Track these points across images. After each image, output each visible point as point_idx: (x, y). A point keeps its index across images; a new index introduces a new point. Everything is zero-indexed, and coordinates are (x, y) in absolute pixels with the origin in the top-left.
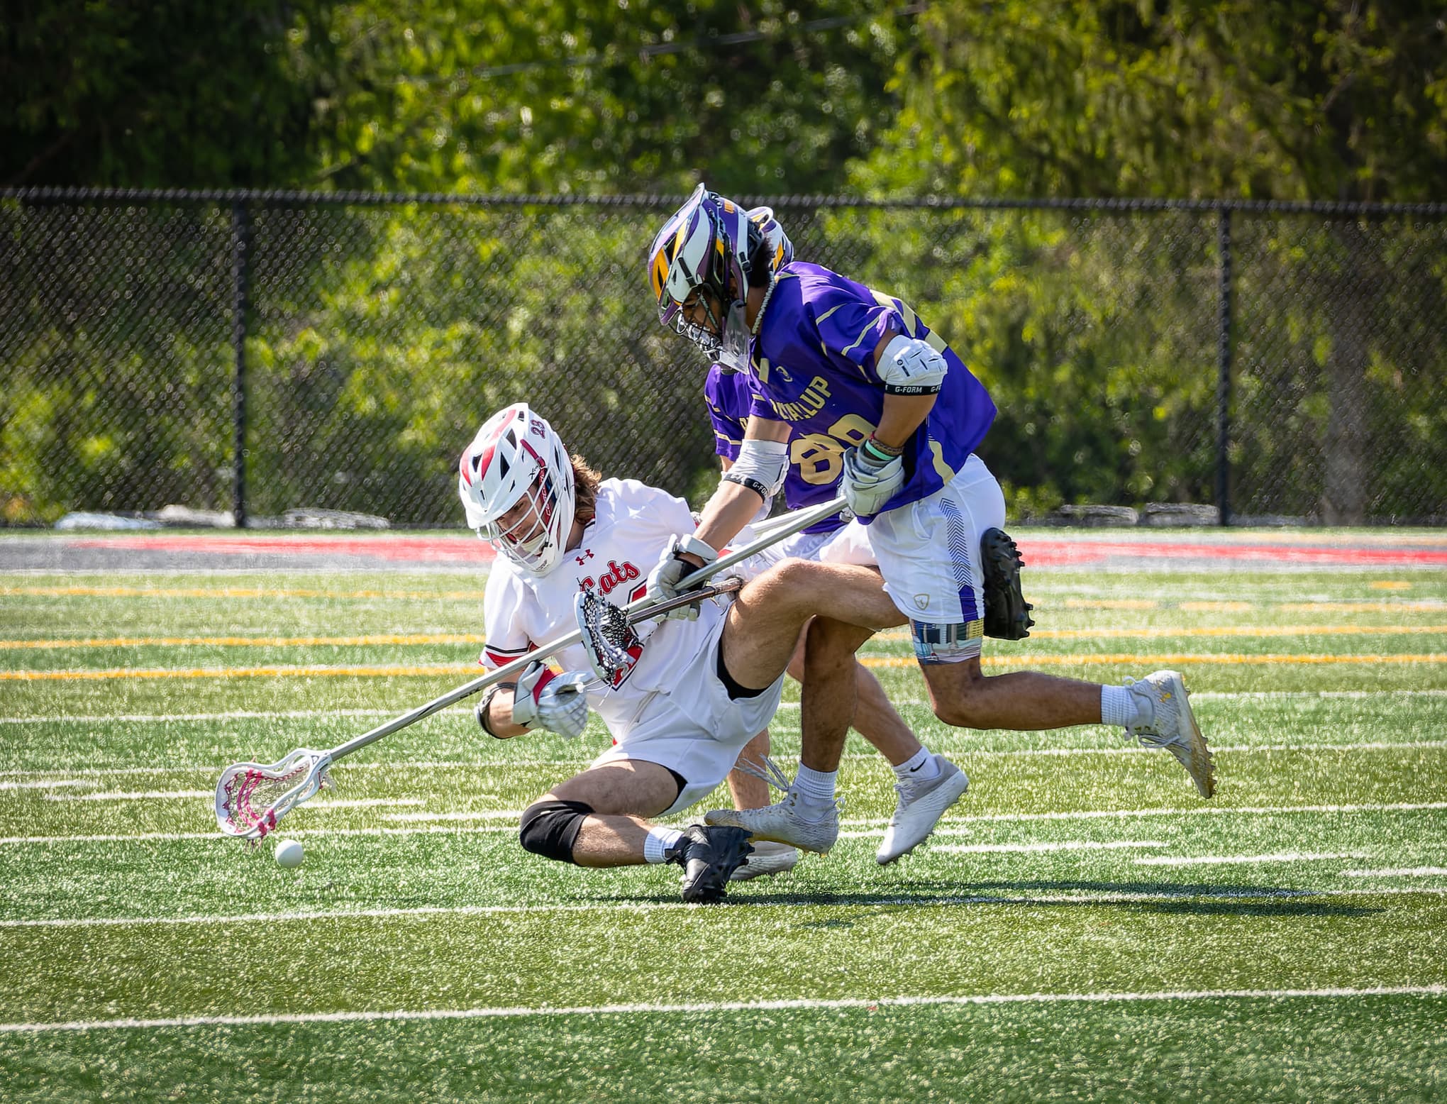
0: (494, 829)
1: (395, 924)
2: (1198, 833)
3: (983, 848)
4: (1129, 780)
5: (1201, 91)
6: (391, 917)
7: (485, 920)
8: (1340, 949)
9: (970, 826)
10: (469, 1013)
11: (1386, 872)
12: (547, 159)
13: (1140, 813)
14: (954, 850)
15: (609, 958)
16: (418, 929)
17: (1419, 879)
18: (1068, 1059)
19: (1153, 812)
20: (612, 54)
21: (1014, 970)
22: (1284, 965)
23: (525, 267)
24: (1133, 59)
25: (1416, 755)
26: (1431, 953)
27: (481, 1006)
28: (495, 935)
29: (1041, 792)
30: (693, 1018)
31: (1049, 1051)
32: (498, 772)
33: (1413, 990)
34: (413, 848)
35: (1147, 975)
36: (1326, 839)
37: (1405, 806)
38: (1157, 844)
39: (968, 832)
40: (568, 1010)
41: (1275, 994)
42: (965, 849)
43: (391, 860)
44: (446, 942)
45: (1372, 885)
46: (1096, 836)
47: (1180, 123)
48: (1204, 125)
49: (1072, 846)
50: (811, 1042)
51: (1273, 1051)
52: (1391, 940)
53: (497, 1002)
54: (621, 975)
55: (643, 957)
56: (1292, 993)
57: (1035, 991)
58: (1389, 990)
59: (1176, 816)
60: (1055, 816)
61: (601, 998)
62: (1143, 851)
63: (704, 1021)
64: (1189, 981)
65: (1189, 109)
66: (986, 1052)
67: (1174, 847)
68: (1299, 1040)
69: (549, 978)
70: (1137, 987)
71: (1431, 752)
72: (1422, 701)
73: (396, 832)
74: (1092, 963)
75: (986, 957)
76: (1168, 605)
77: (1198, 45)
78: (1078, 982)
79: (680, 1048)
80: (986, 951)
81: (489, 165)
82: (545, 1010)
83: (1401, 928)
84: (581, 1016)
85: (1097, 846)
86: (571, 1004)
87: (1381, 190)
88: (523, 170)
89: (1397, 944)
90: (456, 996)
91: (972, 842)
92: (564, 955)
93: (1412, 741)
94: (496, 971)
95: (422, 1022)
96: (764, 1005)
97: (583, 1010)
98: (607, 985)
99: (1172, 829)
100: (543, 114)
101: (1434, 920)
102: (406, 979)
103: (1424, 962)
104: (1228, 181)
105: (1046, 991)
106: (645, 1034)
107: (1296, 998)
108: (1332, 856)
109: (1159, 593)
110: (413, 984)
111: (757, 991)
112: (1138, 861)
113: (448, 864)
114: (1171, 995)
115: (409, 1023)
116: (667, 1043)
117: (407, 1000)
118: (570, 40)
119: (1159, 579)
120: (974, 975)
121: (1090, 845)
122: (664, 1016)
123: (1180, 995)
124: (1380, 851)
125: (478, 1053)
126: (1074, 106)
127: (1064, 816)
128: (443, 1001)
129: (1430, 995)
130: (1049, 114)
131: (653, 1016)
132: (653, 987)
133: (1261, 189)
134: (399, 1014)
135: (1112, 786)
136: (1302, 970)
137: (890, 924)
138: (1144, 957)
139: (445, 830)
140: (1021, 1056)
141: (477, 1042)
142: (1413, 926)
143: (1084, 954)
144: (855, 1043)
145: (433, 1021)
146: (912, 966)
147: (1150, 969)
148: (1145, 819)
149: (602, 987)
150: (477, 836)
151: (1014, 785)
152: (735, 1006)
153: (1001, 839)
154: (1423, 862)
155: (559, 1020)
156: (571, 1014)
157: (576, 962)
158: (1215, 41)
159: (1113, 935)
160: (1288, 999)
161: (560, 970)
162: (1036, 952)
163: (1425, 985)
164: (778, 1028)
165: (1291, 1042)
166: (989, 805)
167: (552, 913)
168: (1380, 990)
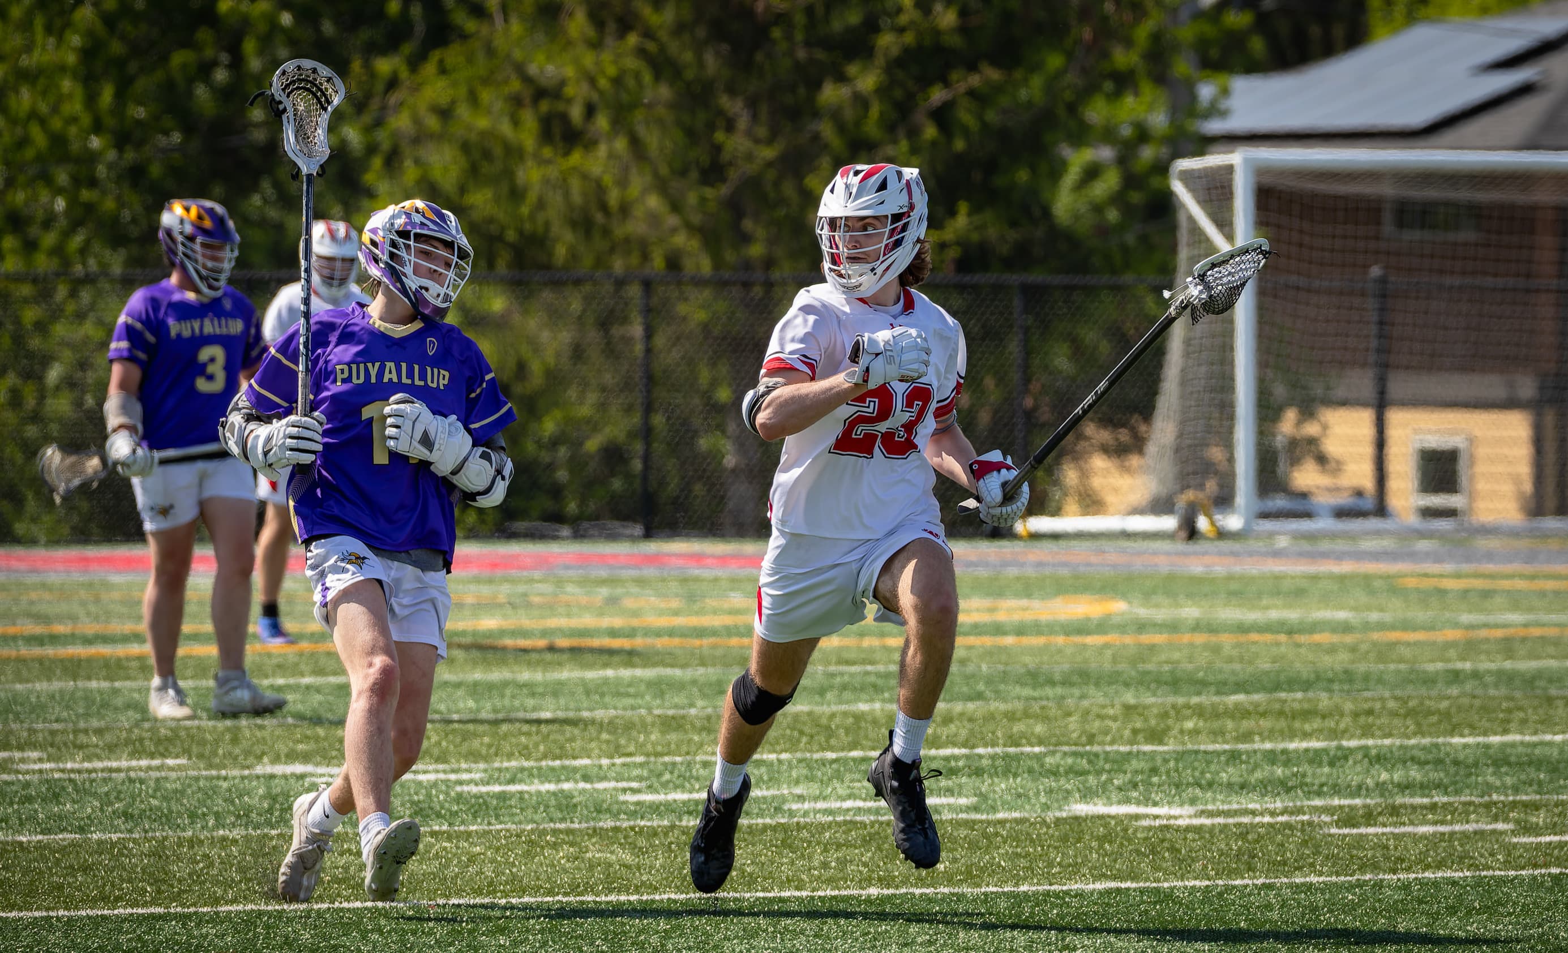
0: (105, 775)
1: (40, 846)
2: (667, 776)
3: (497, 788)
4: (605, 736)
5: (623, 183)
6: (39, 842)
7: (113, 845)
8: (792, 863)
9: (485, 771)
10: (116, 912)
11: (821, 805)
12: (77, 240)
13: (618, 761)
14: (474, 789)
15: (215, 872)
16: (62, 850)
17: (848, 810)
18: (592, 944)
19: (628, 760)
20: (130, 155)
21: (538, 879)
22: (751, 875)
23: (60, 330)
24: (567, 153)
25: (833, 715)
26: (865, 865)
27: (125, 908)
28: (123, 855)
29: (536, 745)
30: (292, 914)
31: (576, 938)
32: (99, 732)
33: (855, 892)
34: (44, 789)
35: (643, 883)
36: (770, 780)
37: (831, 755)
38: (634, 785)
39: (483, 775)
40: (192, 910)
41: (747, 895)
42: (484, 789)
43: (29, 799)
44: (86, 860)
45: (812, 815)
46: (586, 778)
47: (604, 207)
48: (625, 210)
49: (567, 786)
50: (389, 932)
51: (752, 937)
52: (833, 856)
53: (135, 904)
54: (228, 884)
55: (242, 870)
56: (761, 894)
57: (558, 894)
58: (836, 893)
59: (647, 763)
60: (551, 763)
61: (216, 901)
62: (624, 790)
63: (301, 917)
64: (676, 887)
65: (613, 197)
66: (527, 939)
67: (650, 787)
68: (771, 929)
69: (172, 886)
70: (637, 891)
71: (845, 714)
72: (833, 675)
73: (28, 777)
74: (598, 874)
75: (514, 870)
76: (612, 601)
77: (621, 144)
78: (589, 888)
79: (287, 938)
80: (513, 865)
81: (30, 246)
82: (175, 909)
83: (839, 846)
84: (204, 914)
85: (588, 786)
86: (194, 905)
87: (769, 263)
88: (58, 250)
89: (838, 858)
90: (103, 899)
91: (488, 783)
92: (179, 869)
93: (829, 704)
94: (130, 881)
95: (81, 918)
96: (345, 905)
97: (205, 909)
98: (219, 892)
99: (645, 773)
100: (73, 202)
101: (864, 840)
102: (60, 887)
103: (861, 872)
104: (645, 257)
105: (566, 894)
106: (256, 927)
107: (764, 898)
108: (776, 792)
109: (604, 591)
110: (67, 891)
111: (339, 895)
112: (622, 798)
113: (74, 802)
114: (665, 897)
115: (70, 919)
116: (276, 934)
117: (65, 902)
118: (95, 142)
119: (603, 582)
120: (507, 883)
121: (582, 785)
122: (270, 914)
123: (673, 896)
124: (814, 789)
125: (130, 940)
126: (516, 194)
127: (557, 763)
128: (93, 903)
129: (869, 896)
130: (497, 200)
131: (260, 914)
132: (256, 892)
133: (674, 263)
134: (61, 913)
135: (591, 740)
136: (765, 879)
137: (434, 845)
138: (639, 869)
139: (65, 776)
140: (554, 942)
141: (127, 932)
142: (848, 844)
143: (591, 867)
144: (423, 932)
145: (89, 917)
146: (457, 876)
147: (644, 878)
148: (624, 765)
149: (215, 892)
150: (92, 781)
151: (513, 740)
152: (325, 906)
153: (512, 781)
154: (850, 797)
155: (188, 917)
156: (196, 913)
157: (190, 875)
158: (635, 142)
159: (612, 852)
160: (757, 899)
161: (180, 881)
162: (553, 866)
163: (863, 889)
164: (361, 922)
165: (765, 931)
166: (496, 755)
167: (165, 838)
168: (829, 893)
